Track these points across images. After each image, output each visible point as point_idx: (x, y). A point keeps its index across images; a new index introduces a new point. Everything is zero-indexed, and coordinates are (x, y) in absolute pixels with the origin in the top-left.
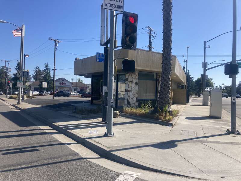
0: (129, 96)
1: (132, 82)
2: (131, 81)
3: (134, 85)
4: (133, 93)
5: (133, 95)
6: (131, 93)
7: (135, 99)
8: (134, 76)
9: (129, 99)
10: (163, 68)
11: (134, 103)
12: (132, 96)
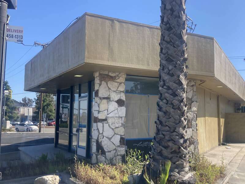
0: (101, 132)
1: (108, 98)
2: (106, 97)
3: (113, 106)
4: (112, 124)
5: (113, 129)
6: (106, 125)
7: (117, 140)
8: (113, 85)
9: (100, 141)
10: (163, 55)
11: (115, 149)
12: (108, 132)
